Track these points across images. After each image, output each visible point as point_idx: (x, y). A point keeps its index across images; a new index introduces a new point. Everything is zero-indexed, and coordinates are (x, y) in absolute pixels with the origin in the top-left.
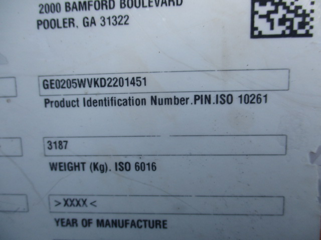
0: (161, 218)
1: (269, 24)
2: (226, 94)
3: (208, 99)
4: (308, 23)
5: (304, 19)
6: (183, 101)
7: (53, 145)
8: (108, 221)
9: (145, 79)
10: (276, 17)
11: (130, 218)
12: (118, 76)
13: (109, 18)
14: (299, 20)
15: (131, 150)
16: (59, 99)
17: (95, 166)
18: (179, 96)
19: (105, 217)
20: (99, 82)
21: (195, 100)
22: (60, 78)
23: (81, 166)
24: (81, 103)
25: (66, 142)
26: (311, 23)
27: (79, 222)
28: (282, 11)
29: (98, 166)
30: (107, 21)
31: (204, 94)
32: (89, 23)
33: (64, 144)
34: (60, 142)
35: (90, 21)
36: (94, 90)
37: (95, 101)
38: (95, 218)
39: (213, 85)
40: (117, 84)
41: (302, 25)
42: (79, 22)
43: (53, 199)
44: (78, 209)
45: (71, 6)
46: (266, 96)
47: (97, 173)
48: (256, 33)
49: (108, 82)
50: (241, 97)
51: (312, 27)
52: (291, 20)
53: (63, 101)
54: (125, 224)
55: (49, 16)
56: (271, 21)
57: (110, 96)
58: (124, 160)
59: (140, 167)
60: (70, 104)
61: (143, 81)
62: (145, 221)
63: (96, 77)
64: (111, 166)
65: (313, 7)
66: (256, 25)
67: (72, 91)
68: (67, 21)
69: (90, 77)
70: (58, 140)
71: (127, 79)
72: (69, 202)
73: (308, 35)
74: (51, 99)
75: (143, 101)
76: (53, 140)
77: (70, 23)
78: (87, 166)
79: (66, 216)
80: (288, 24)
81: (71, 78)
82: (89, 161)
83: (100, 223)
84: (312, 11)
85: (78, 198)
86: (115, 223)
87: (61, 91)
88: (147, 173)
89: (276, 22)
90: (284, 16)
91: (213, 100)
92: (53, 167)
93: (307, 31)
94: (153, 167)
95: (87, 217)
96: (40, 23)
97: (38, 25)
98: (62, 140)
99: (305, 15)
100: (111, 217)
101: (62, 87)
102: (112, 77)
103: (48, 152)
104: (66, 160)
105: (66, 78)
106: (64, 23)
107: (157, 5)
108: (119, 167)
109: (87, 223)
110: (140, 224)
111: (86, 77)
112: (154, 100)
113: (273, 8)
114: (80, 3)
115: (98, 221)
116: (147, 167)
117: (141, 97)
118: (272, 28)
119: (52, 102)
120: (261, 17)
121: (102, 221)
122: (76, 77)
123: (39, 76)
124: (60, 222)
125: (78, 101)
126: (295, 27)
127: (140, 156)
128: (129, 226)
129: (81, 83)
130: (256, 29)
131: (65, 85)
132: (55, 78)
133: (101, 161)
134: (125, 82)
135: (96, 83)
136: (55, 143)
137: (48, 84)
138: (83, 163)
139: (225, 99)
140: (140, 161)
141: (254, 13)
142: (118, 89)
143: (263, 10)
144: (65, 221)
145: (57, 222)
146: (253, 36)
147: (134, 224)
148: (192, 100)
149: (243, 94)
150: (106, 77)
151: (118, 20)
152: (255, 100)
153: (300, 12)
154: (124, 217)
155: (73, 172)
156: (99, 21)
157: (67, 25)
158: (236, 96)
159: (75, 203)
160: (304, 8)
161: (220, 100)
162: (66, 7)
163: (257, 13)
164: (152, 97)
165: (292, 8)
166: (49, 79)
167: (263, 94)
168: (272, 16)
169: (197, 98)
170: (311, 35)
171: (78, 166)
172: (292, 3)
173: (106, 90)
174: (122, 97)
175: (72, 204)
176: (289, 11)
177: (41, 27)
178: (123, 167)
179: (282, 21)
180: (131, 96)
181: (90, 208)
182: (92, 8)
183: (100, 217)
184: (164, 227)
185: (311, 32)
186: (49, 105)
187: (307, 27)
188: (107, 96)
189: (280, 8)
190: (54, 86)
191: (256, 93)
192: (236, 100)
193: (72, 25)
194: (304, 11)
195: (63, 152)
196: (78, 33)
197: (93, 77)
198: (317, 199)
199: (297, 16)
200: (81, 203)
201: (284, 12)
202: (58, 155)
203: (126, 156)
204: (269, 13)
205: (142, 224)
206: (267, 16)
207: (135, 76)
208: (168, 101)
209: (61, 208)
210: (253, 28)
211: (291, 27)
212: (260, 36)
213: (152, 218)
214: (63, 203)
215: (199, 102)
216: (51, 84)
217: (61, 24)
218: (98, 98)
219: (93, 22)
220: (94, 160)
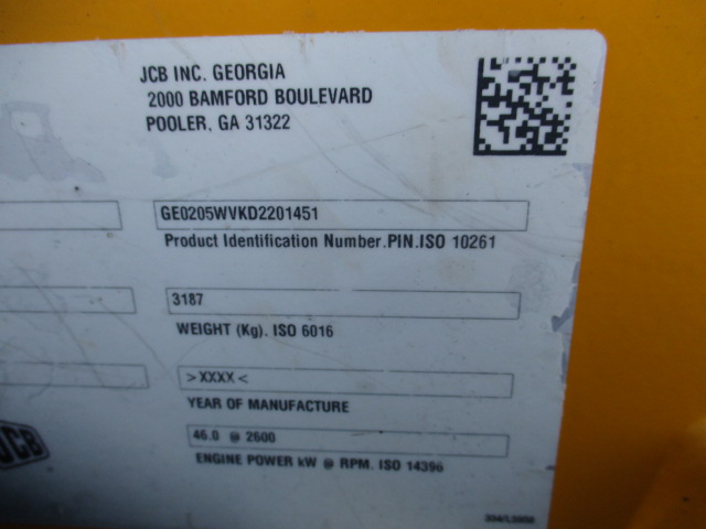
0: (340, 399)
1: (501, 135)
2: (435, 234)
3: (409, 241)
4: (560, 135)
5: (554, 129)
6: (372, 242)
7: (182, 299)
8: (264, 401)
9: (315, 209)
10: (512, 125)
11: (297, 398)
12: (275, 205)
13: (259, 118)
14: (548, 129)
15: (296, 307)
16: (188, 235)
17: (244, 329)
18: (367, 235)
19: (261, 397)
20: (246, 212)
21: (390, 241)
22: (187, 205)
23: (224, 328)
24: (221, 241)
25: (201, 295)
26: (565, 135)
27: (224, 403)
28: (521, 116)
29: (249, 329)
30: (256, 123)
31: (402, 233)
32: (229, 124)
33: (197, 298)
34: (192, 296)
35: (229, 121)
36: (239, 223)
37: (241, 240)
38: (245, 398)
39: (415, 221)
40: (274, 215)
41: (550, 138)
42: (212, 121)
43: (183, 372)
44: (221, 385)
45: (199, 97)
46: (493, 238)
47: (248, 339)
48: (482, 147)
49: (260, 213)
50: (456, 238)
51: (565, 141)
52: (536, 130)
53: (194, 237)
54: (289, 405)
55: (166, 112)
56: (505, 131)
57: (264, 233)
58: (286, 322)
59: (309, 331)
60: (204, 243)
61: (312, 213)
62: (318, 402)
63: (242, 205)
64: (268, 329)
65: (568, 111)
66: (482, 136)
67: (206, 223)
68: (194, 120)
69: (232, 205)
70: (188, 292)
71: (289, 209)
72: (208, 377)
73: (559, 152)
74: (175, 234)
75: (314, 241)
76: (181, 293)
77: (198, 123)
78: (233, 329)
79: (204, 395)
80: (530, 135)
81: (204, 205)
82: (235, 321)
83: (254, 404)
84: (568, 117)
85: (221, 371)
86: (275, 405)
87: (189, 224)
88: (320, 340)
89: (512, 132)
90: (525, 123)
91: (416, 241)
92: (182, 328)
93: (559, 147)
94: (329, 331)
95: (235, 396)
96: (151, 122)
97: (149, 124)
98: (195, 292)
99: (556, 122)
100: (268, 397)
101: (191, 218)
102: (267, 205)
103: (174, 308)
104: (202, 320)
105: (196, 205)
106: (189, 123)
107: (333, 101)
108: (278, 331)
109: (235, 404)
110: (311, 406)
111: (227, 204)
112: (329, 240)
113: (508, 111)
114: (213, 93)
115: (250, 401)
116: (319, 331)
117: (309, 235)
118: (506, 140)
119: (176, 239)
120: (491, 123)
121: (257, 401)
122: (212, 204)
123: (155, 201)
124: (196, 402)
125: (215, 238)
126: (541, 140)
127: (309, 316)
128: (294, 408)
129: (220, 213)
130: (483, 141)
131: (196, 215)
132: (180, 205)
133: (253, 322)
134: (286, 213)
135: (242, 213)
136: (184, 296)
137: (169, 213)
138: (227, 325)
139: (434, 241)
140: (310, 324)
141: (479, 117)
142: (276, 224)
143: (493, 114)
144: (203, 401)
145: (192, 402)
146: (477, 152)
147: (300, 406)
148: (384, 241)
149: (460, 234)
150: (257, 205)
151: (273, 122)
152: (477, 244)
153: (549, 117)
154: (288, 397)
155: (213, 337)
156: (243, 123)
157: (193, 126)
158: (449, 237)
159: (217, 377)
160: (555, 112)
161: (425, 242)
162: (191, 98)
163: (484, 117)
164: (326, 236)
165: (538, 111)
166: (170, 205)
167: (489, 235)
168: (507, 123)
169: (392, 239)
170: (564, 153)
171: (220, 329)
172: (539, 105)
173: (257, 223)
174: (282, 234)
175: (212, 379)
176: (533, 116)
177: (154, 127)
178: (284, 330)
179: (521, 132)
180: (295, 233)
181: (239, 385)
182: (232, 101)
183: (253, 397)
184: (344, 411)
185: (564, 147)
186: (172, 243)
187: (559, 141)
188: (259, 233)
189: (520, 111)
190: (178, 216)
191: (479, 234)
192: (450, 243)
193: (201, 126)
194: (556, 116)
195: (196, 308)
196: (212, 138)
197: (237, 204)
198: (558, 378)
199: (544, 123)
200: (226, 377)
201: (526, 117)
202: (188, 313)
203: (288, 316)
204: (503, 118)
205: (314, 406)
206: (499, 124)
207: (301, 205)
208: (350, 242)
209: (197, 383)
210: (478, 140)
211: (534, 141)
212: (489, 151)
213: (327, 398)
214: (199, 377)
215: (395, 244)
216: (174, 213)
217: (184, 124)
218: (246, 235)
219: (235, 123)
220: (243, 320)
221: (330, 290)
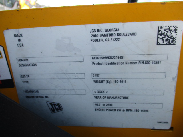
0: (127, 96)
1: (162, 41)
2: (148, 61)
3: (143, 63)
4: (174, 41)
5: (173, 40)
6: (135, 63)
7: (95, 76)
8: (111, 97)
9: (124, 57)
10: (165, 39)
11: (118, 96)
12: (116, 56)
13: (113, 39)
14: (172, 40)
15: (118, 77)
16: (97, 62)
17: (107, 82)
18: (134, 62)
19: (110, 96)
20: (110, 58)
21: (139, 63)
22: (98, 56)
23: (103, 81)
24: (104, 63)
25: (99, 75)
26: (175, 41)
27: (102, 97)
28: (166, 37)
29: (108, 82)
30: (113, 40)
31: (142, 61)
32: (107, 40)
33: (98, 75)
34: (97, 75)
35: (107, 39)
36: (108, 60)
37: (108, 63)
38: (107, 96)
39: (144, 59)
40: (115, 58)
41: (172, 41)
42: (104, 40)
43: (94, 91)
44: (102, 94)
45: (102, 35)
46: (160, 62)
47: (108, 84)
48: (158, 44)
49: (112, 58)
50: (153, 62)
51: (175, 42)
52: (169, 40)
53: (98, 63)
54: (116, 98)
55: (95, 38)
56: (163, 40)
57: (113, 62)
58: (116, 80)
59: (121, 82)
60: (100, 64)
61: (123, 57)
62: (122, 97)
63: (109, 56)
64: (112, 81)
65: (176, 36)
66: (158, 41)
67: (101, 60)
68: (100, 39)
69: (107, 56)
70: (96, 74)
71: (118, 57)
72: (99, 92)
73: (174, 44)
74: (95, 62)
75: (123, 63)
76: (95, 74)
77: (101, 40)
78: (105, 82)
79: (98, 96)
80: (168, 41)
81: (101, 56)
82: (106, 80)
83: (108, 98)
84: (176, 37)
85: (102, 91)
86: (113, 98)
87: (98, 60)
88: (123, 84)
89: (165, 40)
90: (167, 39)
91: (144, 63)
92: (94, 82)
93: (174, 43)
94: (125, 82)
95: (104, 96)
96: (91, 40)
97: (91, 41)
98: (98, 74)
99: (173, 38)
100: (111, 96)
101: (98, 59)
102: (114, 56)
103: (93, 77)
104: (99, 80)
105: (99, 56)
106: (99, 40)
107: (129, 35)
108: (115, 82)
109: (104, 98)
110: (120, 98)
111: (106, 56)
112: (126, 63)
113: (164, 36)
114: (104, 34)
115: (108, 97)
116: (123, 82)
117: (122, 62)
118: (163, 42)
119: (95, 63)
120: (160, 39)
121: (109, 97)
122: (103, 56)
123: (91, 56)
124: (96, 97)
125: (103, 63)
126: (170, 42)
127: (121, 79)
128: (117, 98)
129: (104, 58)
130: (159, 42)
131: (99, 58)
132: (96, 56)
133: (109, 80)
134: (118, 58)
135: (109, 58)
136: (95, 75)
137: (94, 58)
138: (104, 81)
139: (148, 63)
140: (121, 80)
141: (158, 38)
142: (116, 60)
143: (161, 37)
144: (98, 97)
145: (95, 98)
146: (157, 45)
147: (118, 98)
148: (138, 63)
149: (154, 61)
150: (112, 56)
151: (116, 40)
152: (157, 63)
153: (172, 37)
154: (116, 96)
156: (110, 40)
157: (100, 41)
158: (151, 62)
159: (101, 92)
160: (173, 36)
161: (146, 63)
162: (100, 35)
163: (159, 38)
164: (126, 62)
165: (170, 36)
166: (94, 56)
167: (159, 61)
169: (139, 62)
170: (175, 44)
171: (102, 82)
172: (170, 35)
173: (112, 60)
174: (117, 62)
175: (100, 92)
176: (169, 37)
177: (92, 41)
178: (116, 82)
179: (166, 40)
180: (119, 61)
181: (105, 93)
182: (108, 36)
183: (108, 96)
184: (128, 99)
185: (175, 43)
186: (94, 64)
187: (174, 42)
188: (112, 62)
189: (166, 36)
190: (96, 58)
191: (157, 61)
192: (151, 63)
193: (102, 41)
194: (173, 37)
195: (98, 77)
196: (104, 43)
197: (108, 56)
198: (174, 91)
199: (171, 38)
200: (103, 92)
201: (167, 37)
202: (96, 79)
203: (117, 79)
204: (163, 38)
205: (121, 98)
206: (162, 39)
207: (121, 56)
208: (131, 63)
209: (97, 93)
210: (158, 42)
211: (169, 42)
212: (160, 44)
213: (124, 96)
214: (97, 92)
215: (140, 63)
216: (95, 58)
217: (98, 40)
218: (109, 62)
219: (108, 40)
220: (107, 80)
221: (126, 73)
